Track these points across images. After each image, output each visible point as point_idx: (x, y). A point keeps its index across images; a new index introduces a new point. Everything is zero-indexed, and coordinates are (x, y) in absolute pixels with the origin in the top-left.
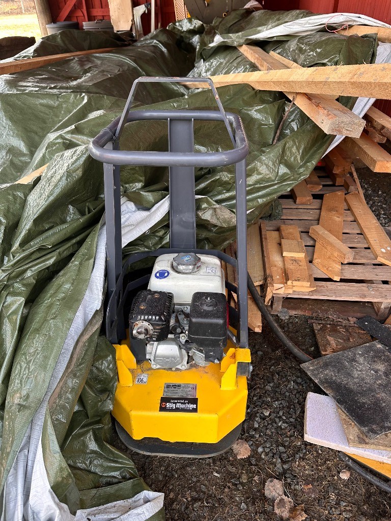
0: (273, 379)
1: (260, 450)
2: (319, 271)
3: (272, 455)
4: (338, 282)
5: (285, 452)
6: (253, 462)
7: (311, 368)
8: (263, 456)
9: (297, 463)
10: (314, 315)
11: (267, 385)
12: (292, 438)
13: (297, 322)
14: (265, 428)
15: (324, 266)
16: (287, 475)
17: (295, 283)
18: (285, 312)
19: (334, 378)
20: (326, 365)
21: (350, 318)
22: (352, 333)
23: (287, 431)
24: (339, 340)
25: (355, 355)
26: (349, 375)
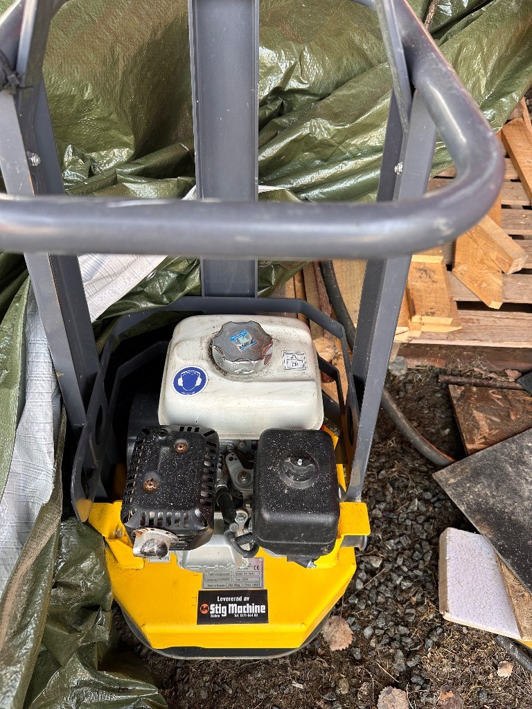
0: (385, 495)
1: (368, 632)
2: (464, 288)
3: (388, 640)
4: (496, 310)
5: (409, 635)
6: (358, 655)
7: (452, 481)
8: (373, 644)
9: (429, 655)
10: (450, 366)
11: (375, 508)
12: (419, 609)
13: (420, 380)
14: (374, 592)
15: (473, 280)
16: (414, 679)
17: (426, 319)
18: (400, 364)
19: (491, 501)
20: (476, 475)
21: (508, 372)
22: (513, 403)
23: (411, 595)
24: (494, 419)
25: (521, 449)
26: (515, 492)
